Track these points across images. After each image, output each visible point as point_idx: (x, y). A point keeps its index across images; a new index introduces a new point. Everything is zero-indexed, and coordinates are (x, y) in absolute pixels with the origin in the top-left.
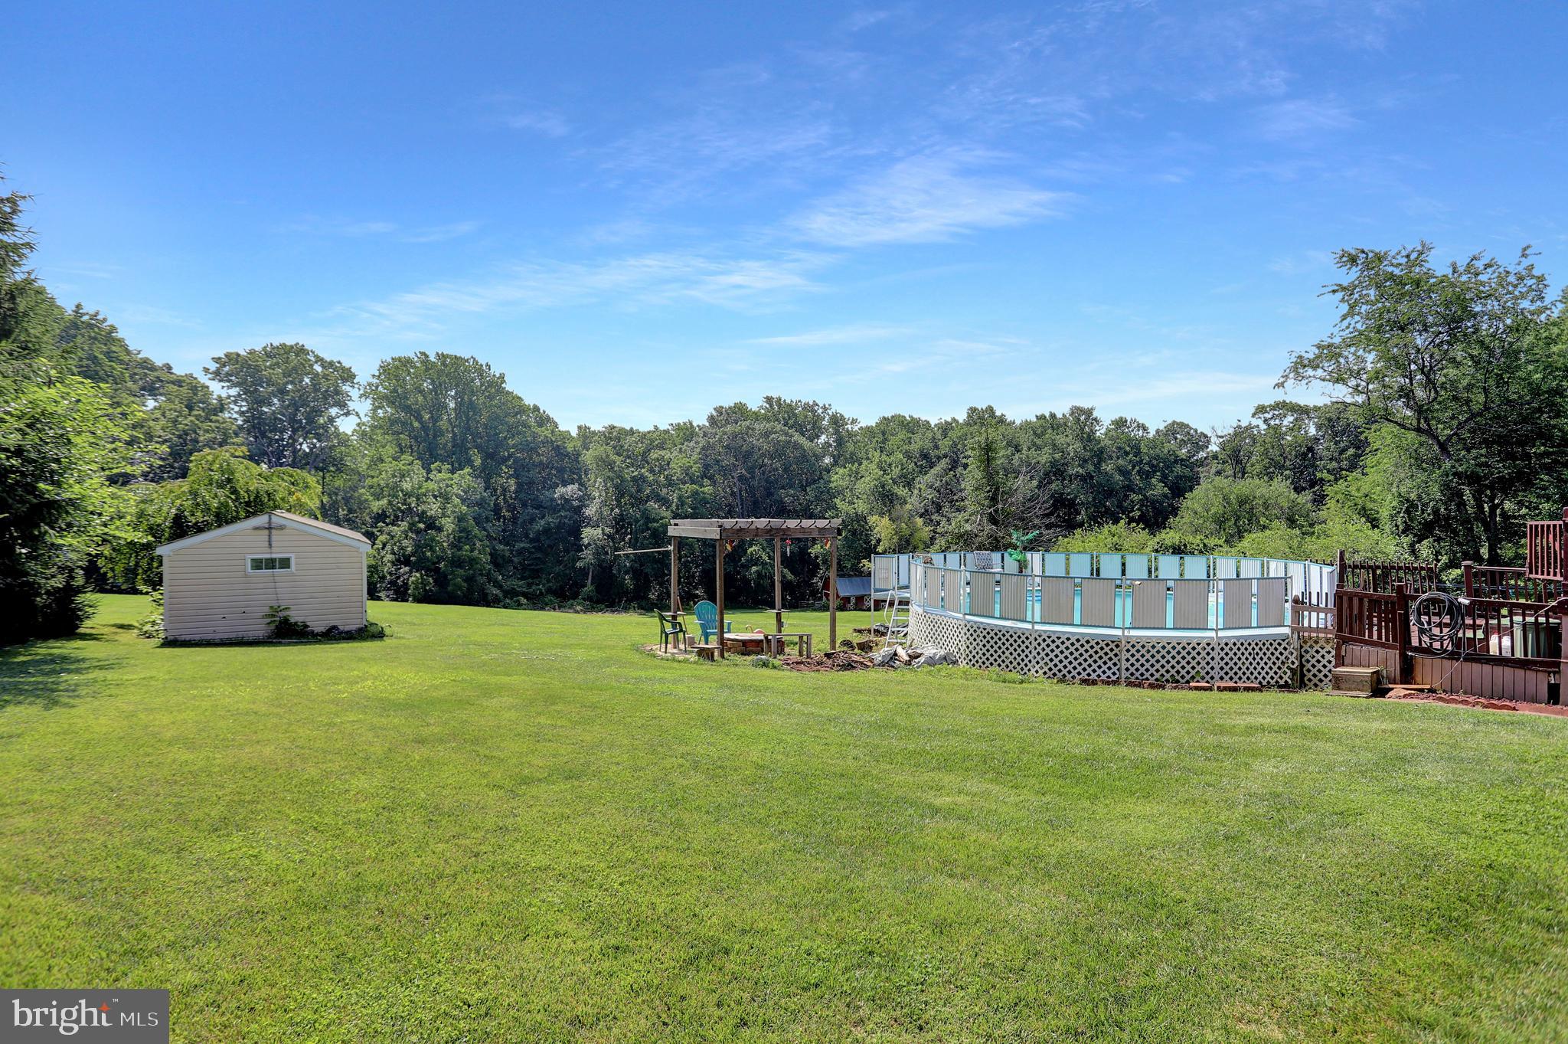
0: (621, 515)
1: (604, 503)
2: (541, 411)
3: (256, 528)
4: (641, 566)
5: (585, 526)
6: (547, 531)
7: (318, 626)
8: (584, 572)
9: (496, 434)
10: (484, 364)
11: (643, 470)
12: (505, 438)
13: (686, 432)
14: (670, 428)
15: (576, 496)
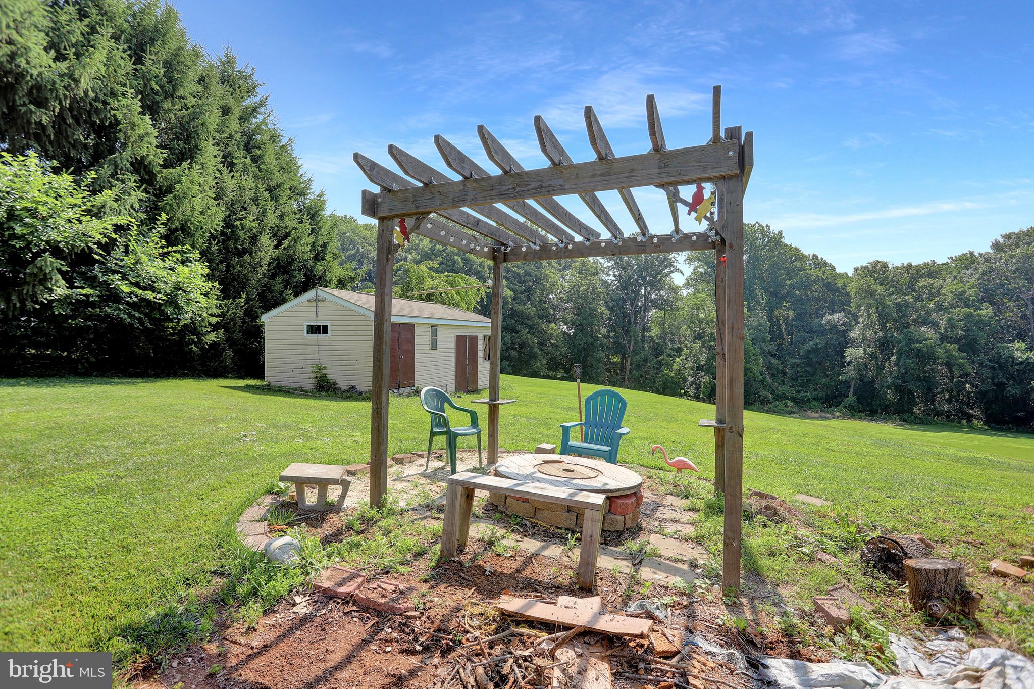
0: (885, 337)
1: (867, 327)
2: (820, 258)
3: (309, 301)
4: (904, 382)
5: (850, 347)
6: (815, 350)
7: (343, 385)
8: (847, 383)
9: (777, 277)
10: (764, 225)
11: (907, 297)
12: (784, 279)
13: (968, 261)
14: (949, 261)
15: (841, 322)
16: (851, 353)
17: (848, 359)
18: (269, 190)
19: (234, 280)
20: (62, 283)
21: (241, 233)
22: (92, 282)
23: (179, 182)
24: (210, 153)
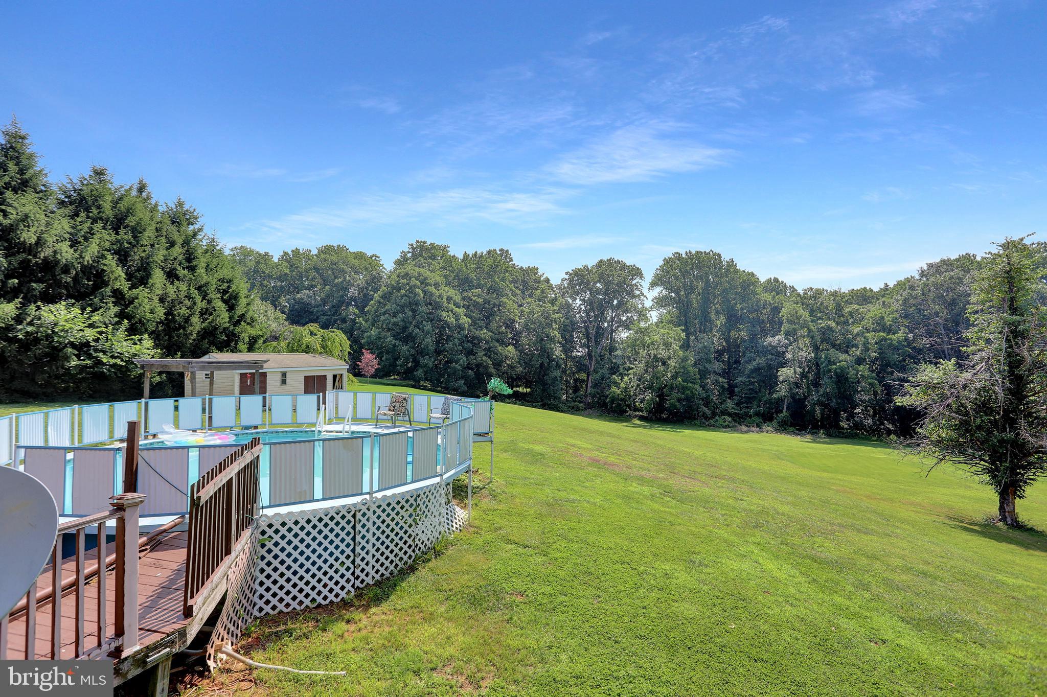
1: (797, 349)
5: (783, 367)
6: (757, 369)
9: (729, 301)
12: (736, 303)
15: (782, 344)
16: (785, 373)
17: (781, 379)
18: (199, 289)
19: (174, 344)
20: (75, 358)
21: (177, 318)
22: (90, 356)
23: (137, 298)
24: (158, 277)
